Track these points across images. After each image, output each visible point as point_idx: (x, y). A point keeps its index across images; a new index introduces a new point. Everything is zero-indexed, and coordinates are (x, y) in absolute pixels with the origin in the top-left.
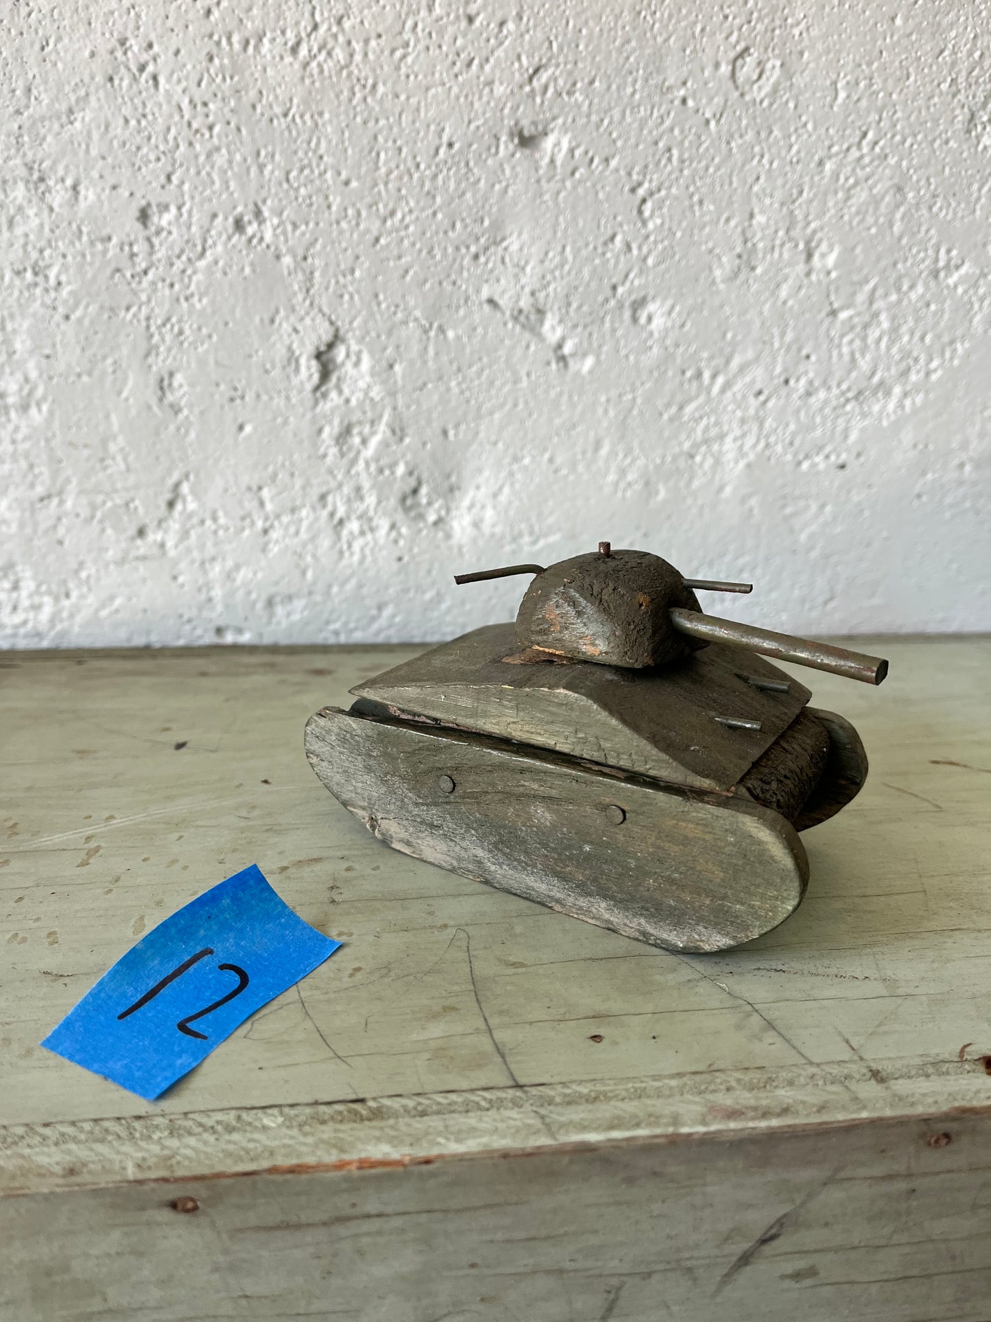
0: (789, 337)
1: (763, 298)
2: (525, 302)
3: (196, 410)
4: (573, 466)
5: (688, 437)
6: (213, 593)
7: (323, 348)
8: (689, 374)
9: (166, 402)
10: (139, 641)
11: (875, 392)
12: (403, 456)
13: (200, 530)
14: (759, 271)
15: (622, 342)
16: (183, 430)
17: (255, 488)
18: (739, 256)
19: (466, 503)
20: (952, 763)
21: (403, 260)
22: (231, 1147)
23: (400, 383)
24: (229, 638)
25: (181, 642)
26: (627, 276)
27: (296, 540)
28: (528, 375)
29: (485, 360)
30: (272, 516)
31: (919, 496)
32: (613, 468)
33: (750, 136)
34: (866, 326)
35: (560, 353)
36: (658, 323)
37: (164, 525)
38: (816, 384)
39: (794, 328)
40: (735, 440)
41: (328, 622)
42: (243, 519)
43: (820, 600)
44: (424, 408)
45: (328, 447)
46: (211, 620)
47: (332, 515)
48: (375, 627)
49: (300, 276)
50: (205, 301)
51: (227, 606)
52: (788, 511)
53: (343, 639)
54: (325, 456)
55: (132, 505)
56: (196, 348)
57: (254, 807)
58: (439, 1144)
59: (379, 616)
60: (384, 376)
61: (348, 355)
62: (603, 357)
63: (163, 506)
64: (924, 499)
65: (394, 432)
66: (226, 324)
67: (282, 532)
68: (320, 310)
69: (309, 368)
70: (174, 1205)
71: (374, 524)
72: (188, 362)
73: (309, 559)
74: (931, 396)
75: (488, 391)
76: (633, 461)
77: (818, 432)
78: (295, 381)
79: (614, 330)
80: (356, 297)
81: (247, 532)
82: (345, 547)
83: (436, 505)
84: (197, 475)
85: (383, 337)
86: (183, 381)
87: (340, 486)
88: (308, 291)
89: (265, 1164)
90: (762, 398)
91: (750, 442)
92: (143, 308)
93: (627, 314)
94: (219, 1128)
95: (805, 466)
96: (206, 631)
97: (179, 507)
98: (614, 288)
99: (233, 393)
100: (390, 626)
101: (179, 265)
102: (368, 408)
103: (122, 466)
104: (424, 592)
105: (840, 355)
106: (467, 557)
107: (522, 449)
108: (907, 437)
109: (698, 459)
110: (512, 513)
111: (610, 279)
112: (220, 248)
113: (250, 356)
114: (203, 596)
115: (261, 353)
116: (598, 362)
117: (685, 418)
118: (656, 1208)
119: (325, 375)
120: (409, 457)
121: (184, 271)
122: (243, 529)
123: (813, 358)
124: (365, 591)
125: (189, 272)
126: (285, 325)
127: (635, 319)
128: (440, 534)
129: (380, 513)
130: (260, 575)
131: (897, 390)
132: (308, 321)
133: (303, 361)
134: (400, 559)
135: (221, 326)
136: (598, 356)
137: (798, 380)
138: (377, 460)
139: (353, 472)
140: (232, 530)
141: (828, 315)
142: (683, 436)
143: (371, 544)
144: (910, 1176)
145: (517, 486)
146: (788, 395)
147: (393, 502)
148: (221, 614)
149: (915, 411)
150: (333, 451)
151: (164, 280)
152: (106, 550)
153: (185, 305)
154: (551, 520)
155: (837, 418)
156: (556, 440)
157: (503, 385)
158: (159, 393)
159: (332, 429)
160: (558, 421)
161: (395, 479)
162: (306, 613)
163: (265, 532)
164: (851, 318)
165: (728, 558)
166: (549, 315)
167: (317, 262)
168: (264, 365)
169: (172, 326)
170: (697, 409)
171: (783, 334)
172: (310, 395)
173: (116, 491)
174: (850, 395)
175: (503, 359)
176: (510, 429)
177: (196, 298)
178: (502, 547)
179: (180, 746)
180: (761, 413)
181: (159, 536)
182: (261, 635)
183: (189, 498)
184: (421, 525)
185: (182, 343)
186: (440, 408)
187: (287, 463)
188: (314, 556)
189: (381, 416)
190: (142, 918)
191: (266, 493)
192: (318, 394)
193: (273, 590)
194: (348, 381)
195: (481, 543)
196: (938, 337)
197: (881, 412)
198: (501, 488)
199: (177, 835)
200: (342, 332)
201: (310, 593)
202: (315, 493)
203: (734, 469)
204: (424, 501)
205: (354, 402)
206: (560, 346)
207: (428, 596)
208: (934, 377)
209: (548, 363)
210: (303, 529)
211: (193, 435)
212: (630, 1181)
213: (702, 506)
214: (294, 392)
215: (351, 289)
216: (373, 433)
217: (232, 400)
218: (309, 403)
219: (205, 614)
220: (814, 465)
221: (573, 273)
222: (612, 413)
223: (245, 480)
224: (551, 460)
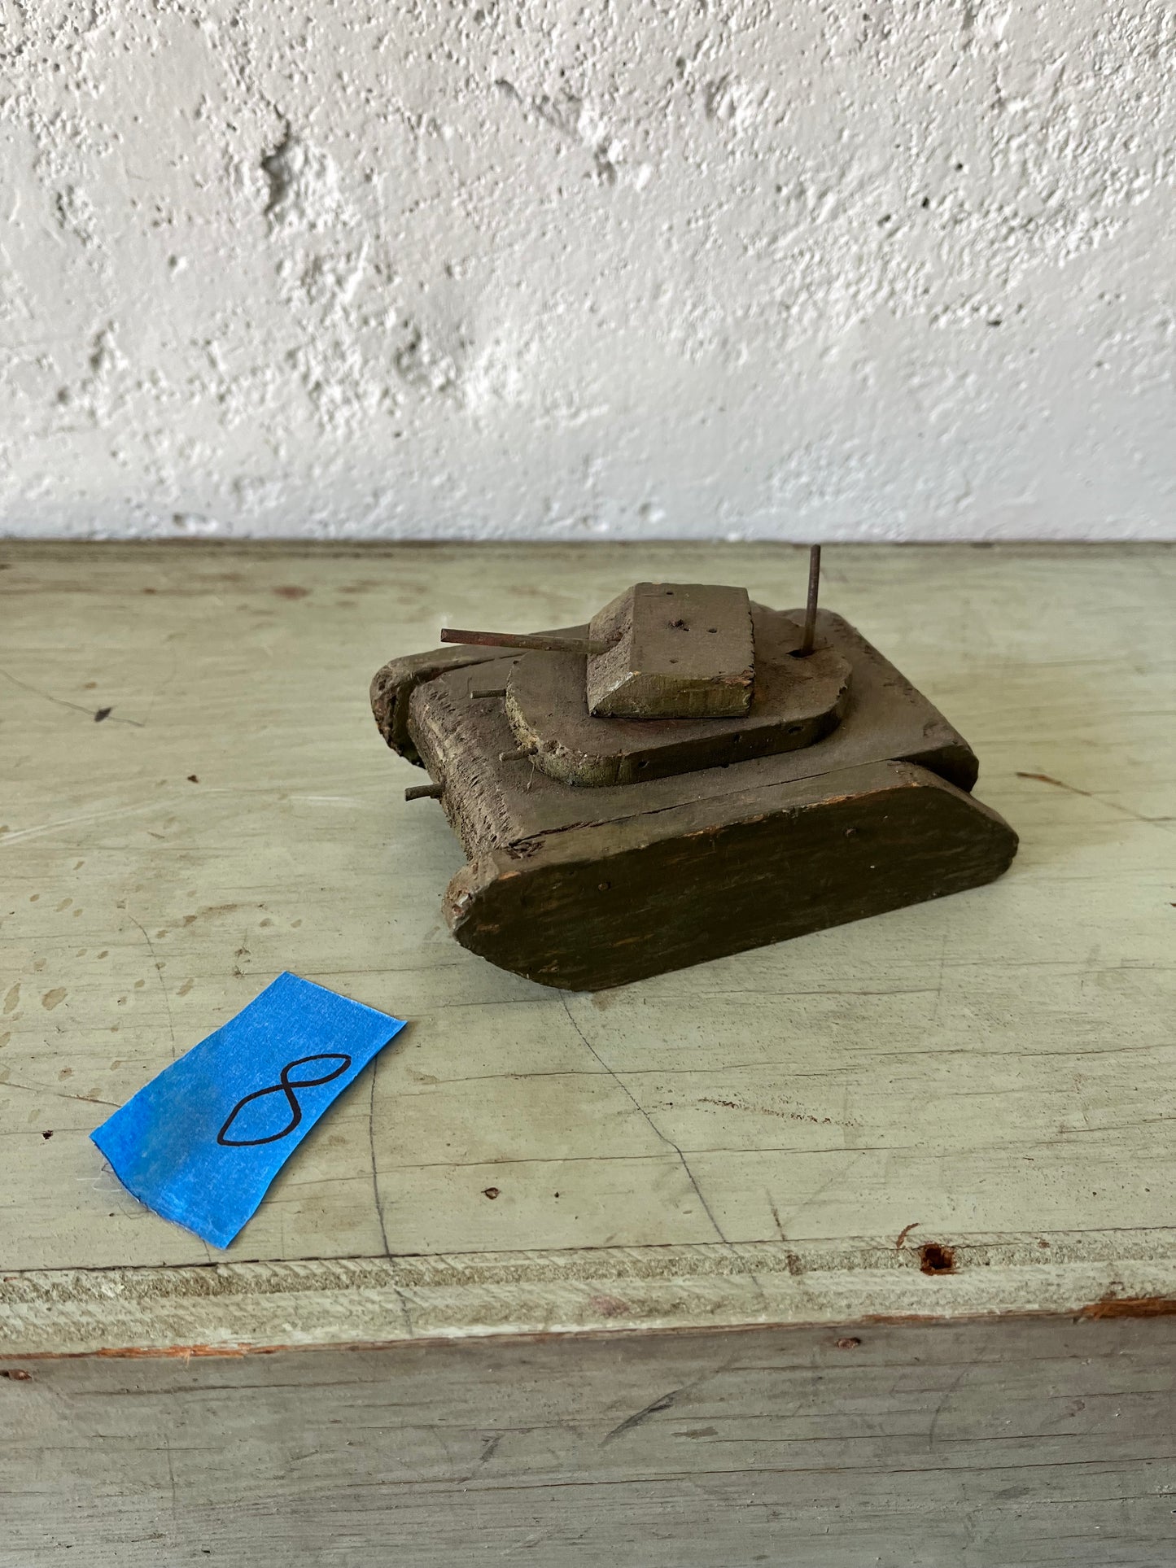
0: (934, 135)
1: (899, 81)
2: (552, 86)
3: (109, 238)
4: (624, 318)
5: (782, 281)
6: (164, 473)
7: (271, 153)
8: (785, 191)
9: (67, 226)
10: (80, 529)
11: (1049, 221)
12: (395, 300)
13: (137, 395)
14: (893, 39)
15: (691, 144)
16: (96, 266)
17: (201, 342)
18: (866, 17)
19: (482, 362)
20: (1043, 778)
21: (374, 22)
22: (62, 1320)
23: (381, 201)
24: (192, 528)
25: (132, 532)
26: (699, 45)
27: (261, 410)
28: (560, 191)
29: (498, 169)
30: (227, 379)
31: (1099, 364)
32: (678, 322)
34: (1046, 125)
35: (603, 160)
36: (744, 116)
37: (90, 388)
38: (967, 206)
39: (940, 127)
40: (848, 285)
41: (311, 511)
42: (191, 381)
43: (952, 495)
44: (418, 236)
45: (291, 289)
46: (166, 506)
47: (305, 377)
48: (372, 517)
49: (230, 50)
50: (102, 88)
51: (183, 490)
52: (916, 381)
53: (333, 532)
54: (289, 300)
55: (44, 362)
56: (99, 153)
57: (172, 820)
58: (284, 1331)
59: (377, 503)
60: (359, 191)
61: (306, 161)
62: (663, 167)
63: (86, 365)
64: (1107, 366)
65: (378, 269)
66: (136, 119)
67: (242, 399)
68: (262, 97)
69: (254, 181)
70: (6, 1374)
71: (361, 390)
72: (89, 171)
73: (280, 432)
74: (1131, 226)
75: (505, 213)
76: (706, 311)
77: (966, 275)
78: (238, 199)
79: (680, 127)
80: (310, 77)
81: (197, 399)
82: (326, 418)
83: (443, 364)
84: (123, 324)
85: (353, 136)
86: (86, 199)
87: (313, 339)
88: (242, 70)
89: (95, 1345)
90: (888, 226)
91: (867, 289)
92: (22, 98)
93: (699, 102)
94: (54, 1294)
95: (943, 321)
96: (161, 518)
97: (106, 364)
98: (680, 63)
99: (157, 215)
100: (391, 517)
101: (62, 38)
102: (339, 236)
103: (25, 312)
104: (431, 477)
105: (1006, 166)
106: (486, 432)
107: (554, 293)
108: (1091, 284)
109: (795, 310)
110: (542, 377)
111: (674, 50)
112: (115, 12)
113: (174, 164)
114: (152, 477)
115: (186, 159)
116: (657, 173)
117: (779, 255)
118: (530, 1385)
119: (278, 189)
120: (401, 303)
121: (70, 47)
122: (192, 395)
123: (966, 169)
124: (355, 473)
125: (77, 48)
126: (215, 119)
127: (710, 111)
128: (449, 403)
129: (367, 376)
130: (220, 452)
131: (1083, 217)
132: (246, 113)
133: (245, 169)
134: (398, 435)
135: (129, 122)
136: (657, 165)
137: (941, 202)
138: (360, 307)
139: (328, 322)
140: (178, 396)
141: (993, 107)
142: (775, 281)
143: (359, 415)
144: (815, 1367)
145: (549, 342)
146: (926, 223)
147: (383, 361)
148: (177, 499)
149: (1105, 249)
150: (299, 294)
151: (45, 61)
152: (23, 418)
153: (77, 93)
154: (595, 387)
155: (994, 255)
156: (599, 281)
157: (526, 204)
158: (58, 214)
159: (295, 263)
160: (601, 257)
161: (384, 332)
162: (283, 500)
163: (222, 398)
164: (1025, 111)
165: (830, 442)
166: (587, 104)
167: (251, 28)
168: (193, 176)
169: (64, 127)
170: (796, 241)
171: (924, 134)
172: (260, 218)
173: (21, 344)
174: (1014, 223)
175: (523, 167)
176: (536, 266)
177: (91, 84)
178: (532, 420)
179: (102, 715)
180: (886, 249)
181: (86, 402)
182: (230, 525)
183: (118, 354)
184: (424, 391)
185: (79, 147)
186: (439, 237)
187: (239, 310)
188: (286, 429)
189: (359, 248)
190: (17, 988)
191: (216, 349)
192: (271, 216)
193: (238, 471)
194: (311, 199)
195: (503, 415)
196: (1149, 143)
197: (1058, 245)
198: (527, 344)
199: (75, 861)
200: (294, 129)
201: (286, 476)
202: (281, 350)
203: (843, 327)
204: (426, 359)
205: (320, 228)
206: (604, 150)
207: (437, 481)
208: (1137, 200)
209: (588, 175)
210: (269, 396)
211: (110, 271)
213: (800, 374)
214: (238, 213)
215: (302, 67)
216: (353, 270)
217: (156, 224)
218: (262, 229)
219: (157, 498)
220: (956, 321)
221: (619, 41)
222: (675, 247)
223: (187, 331)
224: (592, 309)
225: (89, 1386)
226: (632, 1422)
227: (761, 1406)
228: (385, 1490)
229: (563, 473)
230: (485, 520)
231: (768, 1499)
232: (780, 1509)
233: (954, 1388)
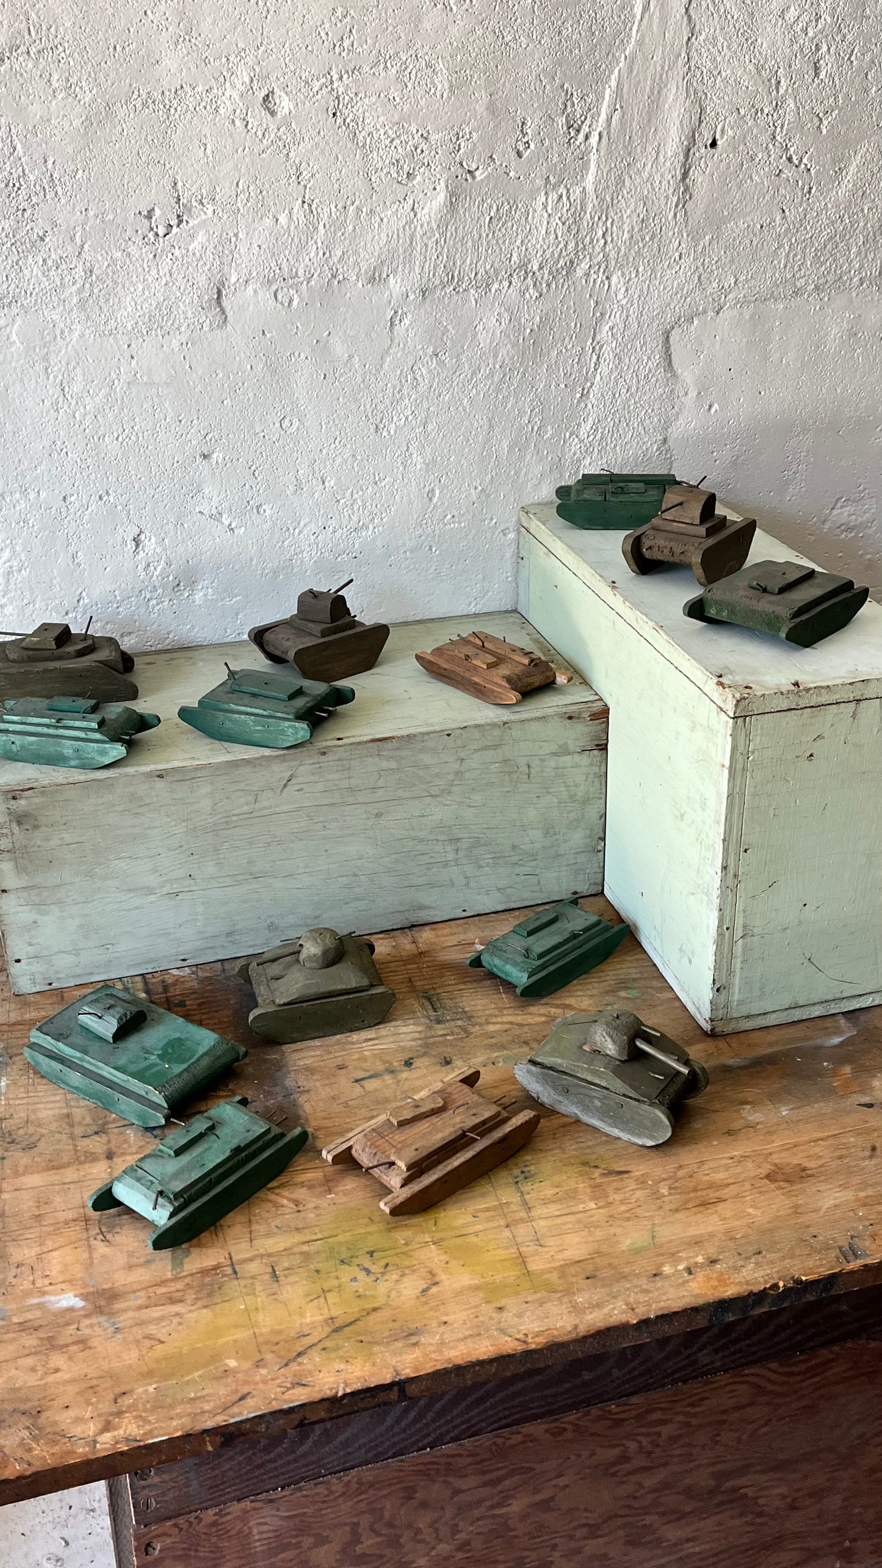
0: (322, 511)
1: (308, 499)
2: (214, 511)
3: (87, 565)
7: (136, 537)
8: (284, 530)
9: (75, 563)
12: (172, 572)
14: (305, 489)
15: (255, 521)
16: (82, 573)
17: (113, 592)
18: (296, 485)
19: (200, 587)
21: (164, 502)
23: (167, 546)
26: (253, 497)
27: (131, 611)
28: (219, 537)
29: (201, 534)
30: (120, 602)
33: (291, 445)
34: (352, 505)
35: (230, 528)
36: (268, 512)
37: (76, 610)
38: (336, 527)
39: (323, 509)
40: (307, 553)
41: (147, 643)
42: (109, 604)
45: (141, 573)
47: (145, 599)
49: (125, 512)
50: (89, 525)
54: (140, 576)
55: (62, 603)
56: (86, 542)
59: (168, 637)
60: (161, 544)
61: (146, 538)
62: (248, 527)
63: (76, 603)
65: (167, 564)
66: (98, 532)
67: (124, 607)
68: (134, 523)
69: (131, 544)
70: (158, 776)
71: (163, 601)
72: (83, 547)
73: (137, 617)
74: (385, 527)
77: (342, 545)
78: (126, 549)
79: (251, 517)
80: (147, 517)
82: (151, 610)
83: (188, 589)
84: (88, 589)
85: (159, 530)
86: (82, 555)
87: (147, 587)
88: (128, 517)
90: (315, 535)
91: (314, 552)
93: (255, 511)
95: (339, 559)
97: (81, 602)
98: (249, 502)
99: (102, 557)
101: (78, 514)
102: (156, 556)
111: (246, 499)
112: (94, 506)
113: (107, 543)
115: (111, 541)
116: (246, 529)
119: (137, 546)
122: (109, 608)
123: (334, 518)
124: (161, 627)
125: (83, 516)
126: (120, 530)
127: (258, 512)
128: (191, 601)
129: (165, 596)
130: (117, 626)
131: (371, 527)
132: (129, 527)
133: (128, 542)
134: (175, 614)
135: (96, 533)
136: (246, 527)
137: (329, 527)
138: (161, 575)
141: (336, 502)
143: (162, 608)
144: (319, 763)
145: (220, 580)
146: (326, 533)
147: (169, 590)
149: (380, 534)
150: (144, 574)
151: (73, 520)
153: (81, 527)
156: (234, 560)
158: (72, 559)
159: (142, 565)
160: (233, 554)
161: (169, 581)
162: (138, 640)
163: (118, 608)
164: (345, 502)
166: (224, 514)
167: (131, 506)
168: (113, 545)
169: (77, 535)
171: (319, 511)
172: (132, 554)
173: (56, 598)
174: (352, 530)
175: (208, 532)
176: (214, 557)
177: (85, 524)
178: (217, 604)
183: (86, 598)
184: (182, 598)
185: (80, 540)
186: (185, 553)
187: (125, 581)
189: (161, 559)
191: (117, 593)
192: (135, 553)
193: (123, 632)
194: (147, 547)
195: (208, 603)
196: (382, 505)
197: (366, 536)
198: (214, 580)
200: (143, 530)
201: (139, 631)
202: (138, 591)
203: (310, 564)
204: (183, 588)
205: (150, 554)
206: (230, 525)
207: (188, 627)
208: (384, 520)
209: (226, 532)
210: (134, 606)
211: (86, 574)
212: (254, 766)
214: (126, 554)
215: (145, 514)
216: (159, 565)
217: (101, 559)
218: (133, 557)
220: (342, 559)
221: (231, 499)
223: (108, 589)
225: (175, 779)
226: (285, 786)
227: (311, 778)
228: (234, 818)
229: (229, 619)
230: (205, 638)
231: (322, 819)
232: (325, 824)
233: (349, 769)
